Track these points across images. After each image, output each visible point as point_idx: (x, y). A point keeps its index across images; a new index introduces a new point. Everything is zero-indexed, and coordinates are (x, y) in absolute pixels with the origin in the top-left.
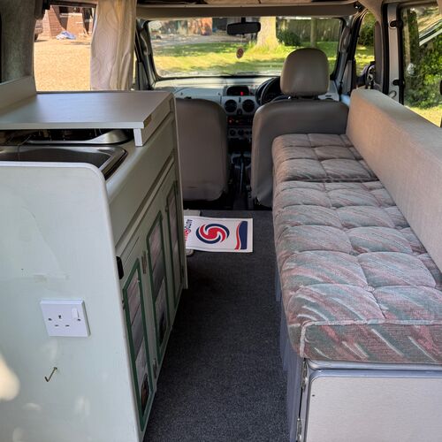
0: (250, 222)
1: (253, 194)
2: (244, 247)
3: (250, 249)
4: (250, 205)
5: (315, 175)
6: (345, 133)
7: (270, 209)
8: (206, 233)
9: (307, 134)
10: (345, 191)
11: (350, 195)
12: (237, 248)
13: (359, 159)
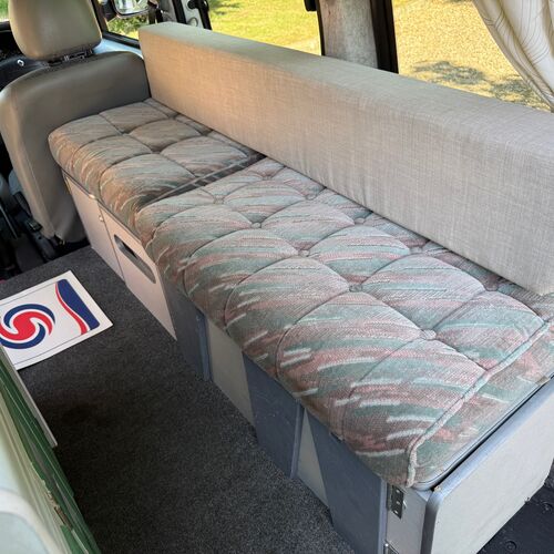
0: (69, 276)
1: (47, 232)
2: (94, 323)
3: (105, 323)
4: (48, 250)
5: (176, 179)
6: (150, 96)
7: (85, 242)
8: (13, 331)
9: (97, 113)
10: (246, 192)
11: (260, 195)
12: (84, 331)
13: (206, 132)
